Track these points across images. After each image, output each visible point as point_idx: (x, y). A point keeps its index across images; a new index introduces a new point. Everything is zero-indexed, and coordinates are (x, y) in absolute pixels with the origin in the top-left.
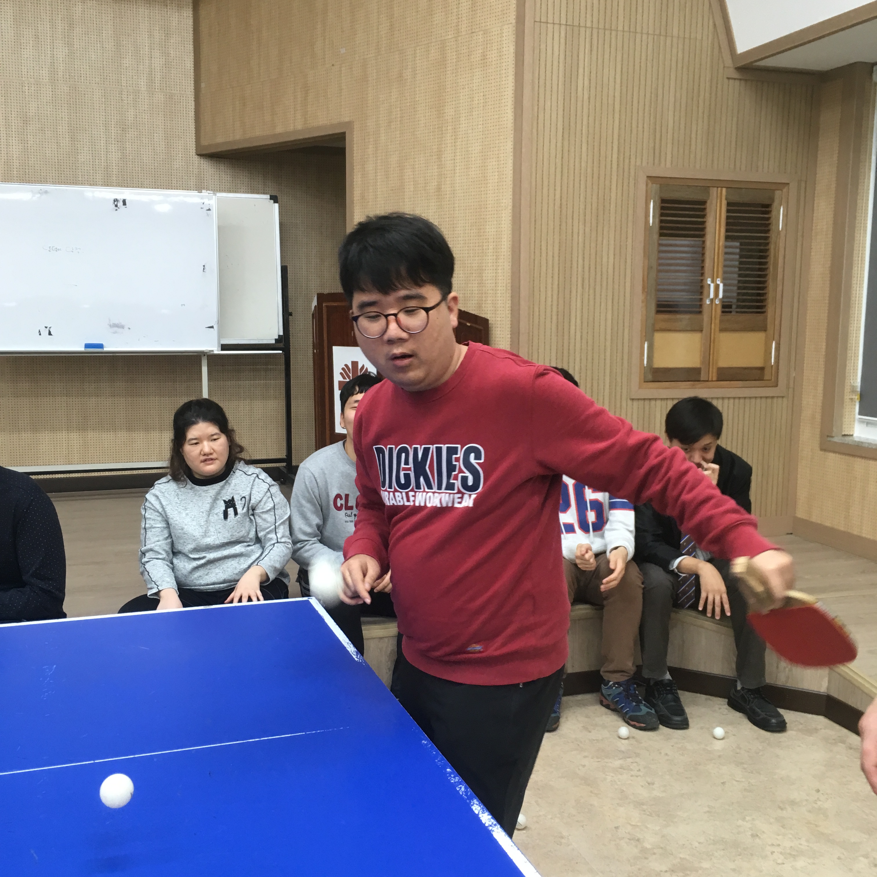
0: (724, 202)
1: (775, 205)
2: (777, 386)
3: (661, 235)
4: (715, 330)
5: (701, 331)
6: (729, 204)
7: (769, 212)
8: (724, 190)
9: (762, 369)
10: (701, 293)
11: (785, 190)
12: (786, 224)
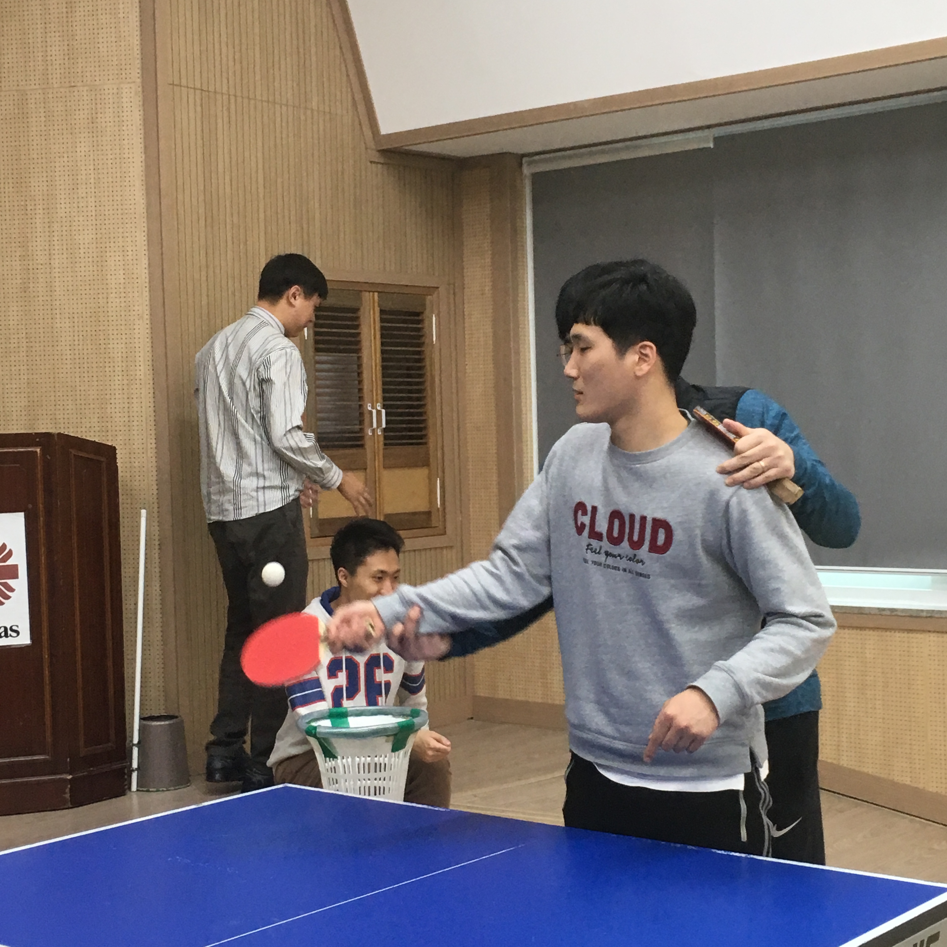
0: (377, 310)
1: (427, 312)
2: (444, 533)
3: (317, 350)
4: (379, 466)
5: (366, 469)
6: (382, 312)
7: (420, 322)
8: (376, 294)
9: (428, 514)
10: (361, 422)
11: (435, 295)
12: (438, 337)
